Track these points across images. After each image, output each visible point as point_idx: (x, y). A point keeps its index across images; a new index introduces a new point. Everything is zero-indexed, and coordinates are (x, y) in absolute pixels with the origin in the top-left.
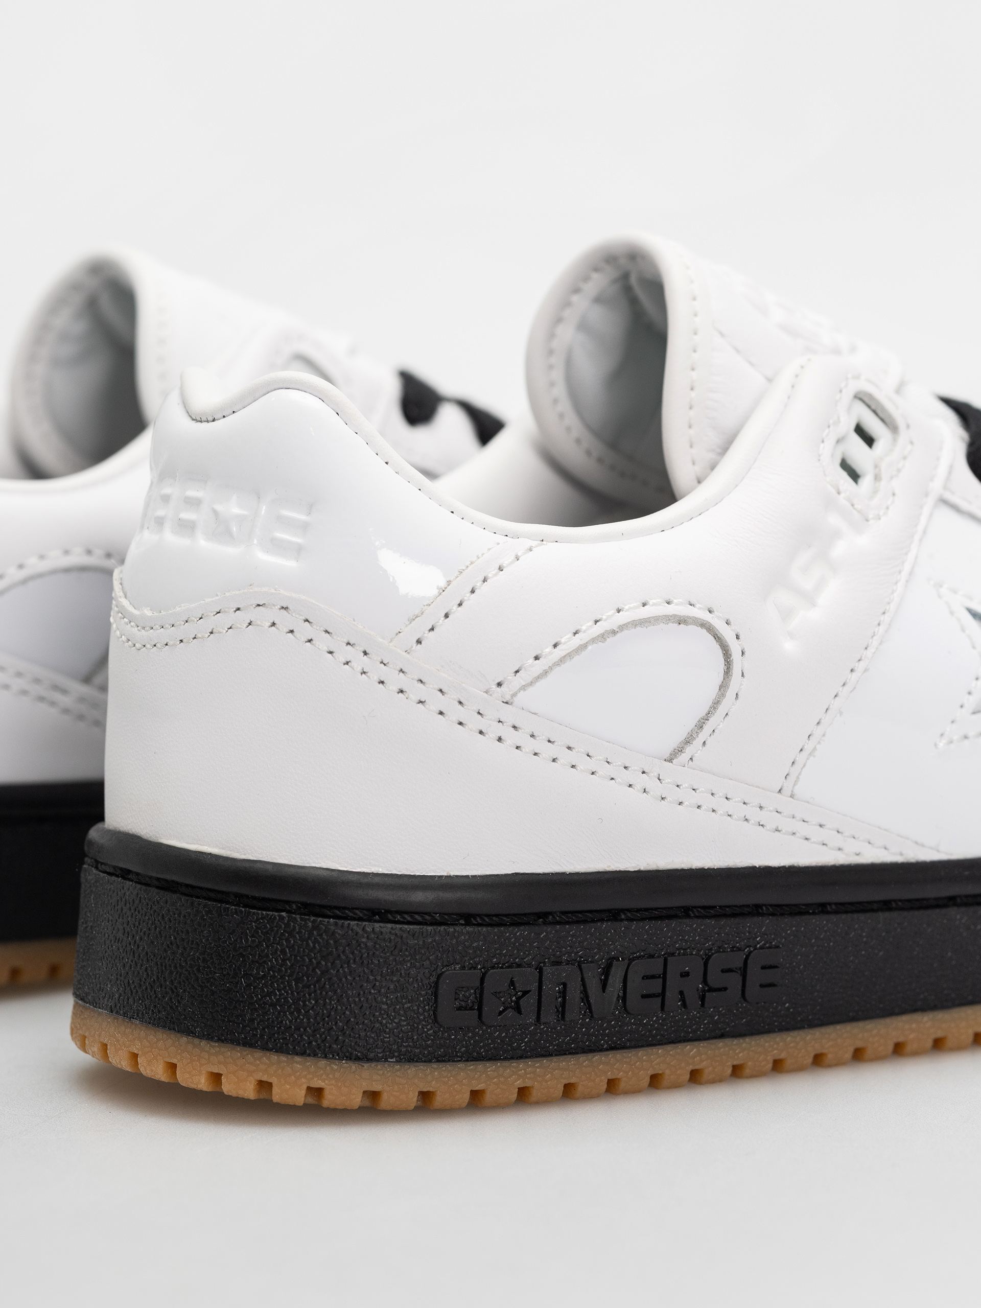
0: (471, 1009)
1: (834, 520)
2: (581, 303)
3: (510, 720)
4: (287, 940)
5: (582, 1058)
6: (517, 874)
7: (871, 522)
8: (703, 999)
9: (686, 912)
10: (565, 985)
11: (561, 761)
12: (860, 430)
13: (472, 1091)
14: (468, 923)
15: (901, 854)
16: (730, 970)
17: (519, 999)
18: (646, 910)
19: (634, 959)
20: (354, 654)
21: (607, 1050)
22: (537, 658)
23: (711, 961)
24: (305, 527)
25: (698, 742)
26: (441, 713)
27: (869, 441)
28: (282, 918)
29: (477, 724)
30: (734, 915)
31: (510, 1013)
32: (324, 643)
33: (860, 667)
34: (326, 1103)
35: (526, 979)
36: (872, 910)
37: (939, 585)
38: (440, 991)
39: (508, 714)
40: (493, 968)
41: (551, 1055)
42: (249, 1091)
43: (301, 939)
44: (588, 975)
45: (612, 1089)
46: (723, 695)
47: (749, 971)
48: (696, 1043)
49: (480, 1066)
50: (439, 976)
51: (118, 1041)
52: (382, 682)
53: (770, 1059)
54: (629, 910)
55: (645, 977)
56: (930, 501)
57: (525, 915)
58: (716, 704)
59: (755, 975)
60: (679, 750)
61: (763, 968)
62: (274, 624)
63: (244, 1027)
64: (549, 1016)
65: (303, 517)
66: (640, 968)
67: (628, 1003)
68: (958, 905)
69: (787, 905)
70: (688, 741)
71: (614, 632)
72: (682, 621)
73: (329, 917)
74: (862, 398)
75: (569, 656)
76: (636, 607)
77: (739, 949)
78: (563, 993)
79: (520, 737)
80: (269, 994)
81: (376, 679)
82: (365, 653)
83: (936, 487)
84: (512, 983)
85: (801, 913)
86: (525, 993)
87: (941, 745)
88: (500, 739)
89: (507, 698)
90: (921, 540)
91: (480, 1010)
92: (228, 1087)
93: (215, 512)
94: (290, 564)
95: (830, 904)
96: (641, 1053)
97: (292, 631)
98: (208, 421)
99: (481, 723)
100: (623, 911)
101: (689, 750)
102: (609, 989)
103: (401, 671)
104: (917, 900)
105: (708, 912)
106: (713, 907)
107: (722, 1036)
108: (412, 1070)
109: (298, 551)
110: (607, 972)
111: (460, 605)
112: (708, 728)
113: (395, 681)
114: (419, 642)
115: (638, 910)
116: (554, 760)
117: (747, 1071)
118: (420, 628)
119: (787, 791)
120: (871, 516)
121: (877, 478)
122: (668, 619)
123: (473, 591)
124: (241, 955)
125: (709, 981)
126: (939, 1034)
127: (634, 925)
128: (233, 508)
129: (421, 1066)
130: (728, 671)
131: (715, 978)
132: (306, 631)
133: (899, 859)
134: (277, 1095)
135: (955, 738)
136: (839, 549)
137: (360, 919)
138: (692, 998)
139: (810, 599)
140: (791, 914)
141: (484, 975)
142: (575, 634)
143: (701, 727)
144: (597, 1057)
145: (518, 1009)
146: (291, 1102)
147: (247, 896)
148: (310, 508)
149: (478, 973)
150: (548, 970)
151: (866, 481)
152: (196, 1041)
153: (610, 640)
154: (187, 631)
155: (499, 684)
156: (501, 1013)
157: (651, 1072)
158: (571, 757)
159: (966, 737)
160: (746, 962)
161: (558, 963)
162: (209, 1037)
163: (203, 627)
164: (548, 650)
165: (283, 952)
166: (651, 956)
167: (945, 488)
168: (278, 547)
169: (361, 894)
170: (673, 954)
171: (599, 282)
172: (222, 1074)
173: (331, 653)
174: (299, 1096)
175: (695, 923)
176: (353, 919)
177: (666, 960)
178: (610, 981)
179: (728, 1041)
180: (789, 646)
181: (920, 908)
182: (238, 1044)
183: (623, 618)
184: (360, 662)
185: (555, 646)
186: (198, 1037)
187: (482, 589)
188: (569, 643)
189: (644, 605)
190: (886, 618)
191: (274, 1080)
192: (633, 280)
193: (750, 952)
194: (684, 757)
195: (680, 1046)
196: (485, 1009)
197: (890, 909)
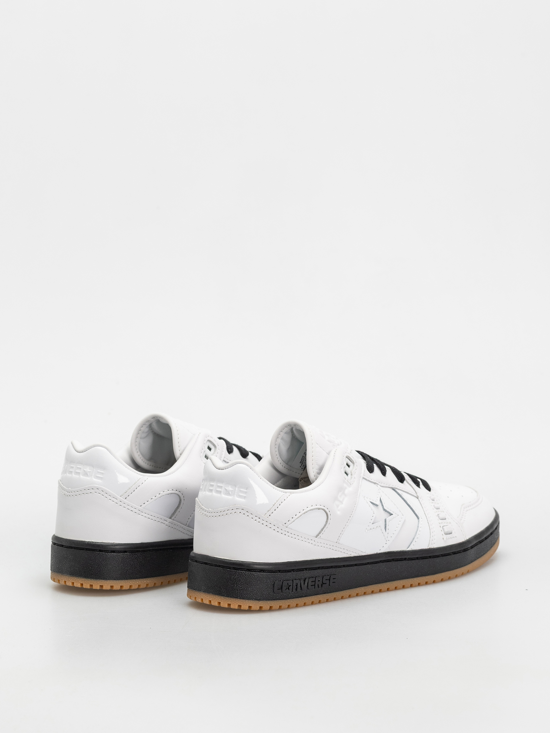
0: (280, 589)
1: (345, 485)
2: (282, 434)
3: (287, 531)
4: (245, 577)
5: (300, 598)
6: (288, 562)
7: (352, 485)
8: (322, 586)
9: (319, 568)
10: (297, 584)
11: (296, 538)
12: (347, 464)
13: (270, 606)
14: (279, 572)
15: (359, 554)
16: (327, 580)
17: (289, 587)
18: (312, 568)
19: (310, 578)
20: (257, 518)
21: (304, 597)
22: (292, 518)
23: (324, 578)
24: (246, 493)
25: (322, 533)
26: (274, 530)
27: (349, 466)
28: (243, 572)
29: (281, 531)
30: (328, 568)
31: (287, 590)
32: (251, 516)
33: (352, 516)
34: (252, 609)
35: (290, 583)
36: (354, 566)
37: (364, 497)
38: (275, 586)
39: (287, 530)
40: (284, 581)
41: (294, 598)
42: (236, 607)
43: (248, 576)
44: (302, 581)
45: (305, 605)
46: (327, 524)
47: (330, 580)
48: (320, 595)
49: (281, 601)
50: (274, 583)
51: (206, 598)
52: (263, 524)
53: (333, 598)
54: (309, 568)
55: (312, 582)
56: (361, 478)
57: (290, 570)
58: (325, 525)
59: (332, 580)
60: (318, 535)
61: (333, 579)
62: (240, 512)
63: (236, 594)
64: (294, 590)
65: (246, 491)
66: (311, 580)
67: (308, 587)
68: (369, 564)
69: (338, 566)
70: (320, 533)
71: (307, 512)
72: (319, 509)
73: (253, 572)
74: (347, 457)
75: (299, 517)
76: (311, 507)
77: (329, 575)
78: (297, 586)
79: (289, 534)
80: (241, 587)
81: (262, 523)
82: (259, 518)
83: (362, 475)
84: (288, 584)
85: (340, 567)
86: (290, 586)
87: (366, 531)
88: (285, 535)
89: (287, 526)
90: (360, 487)
91: (282, 589)
92: (232, 607)
93: (226, 489)
94: (243, 500)
95: (345, 565)
96: (310, 597)
97: (244, 514)
98: (221, 469)
99: (282, 532)
100: (307, 568)
101: (320, 535)
102: (305, 584)
103: (267, 521)
104: (362, 563)
105: (323, 568)
106: (324, 567)
107: (325, 593)
108: (269, 602)
109: (245, 497)
110: (305, 581)
111: (278, 508)
112: (324, 530)
113: (265, 524)
114: (270, 516)
115: (310, 568)
116: (295, 538)
117: (329, 600)
118: (270, 513)
119: (338, 542)
120: (351, 484)
121: (351, 475)
122: (316, 509)
123: (280, 505)
124: (235, 580)
125: (323, 582)
126: (365, 591)
127: (310, 571)
128: (230, 488)
129: (270, 601)
130: (327, 519)
131: (324, 581)
132: (247, 514)
133: (358, 555)
134: (242, 608)
135: (369, 529)
136: (346, 491)
137: (259, 572)
138: (320, 586)
139: (342, 502)
140: (338, 567)
141: (283, 582)
142: (300, 513)
143: (322, 530)
144: (302, 598)
145: (289, 589)
146: (245, 609)
147: (236, 568)
148: (247, 489)
149: (282, 582)
150: (294, 581)
151: (349, 475)
152: (225, 597)
153: (306, 513)
154: (221, 514)
155: (285, 524)
156: (286, 590)
157: (312, 601)
158: (298, 537)
159: (371, 529)
160: (330, 578)
161: (296, 579)
162: (228, 597)
163: (225, 513)
164: (294, 516)
165: (244, 579)
166: (313, 577)
167: (364, 475)
168: (240, 497)
169: (256, 566)
170: (316, 577)
171: (287, 429)
172: (231, 604)
173: (252, 518)
174: (247, 608)
175: (321, 570)
176: (258, 572)
177: (315, 578)
178: (305, 583)
179: (326, 594)
180: (338, 513)
181: (362, 565)
182: (234, 598)
183: (308, 509)
184: (258, 520)
185: (296, 515)
186: (226, 597)
187: (282, 504)
188: (299, 515)
189: (312, 506)
190: (356, 505)
191: (242, 605)
192: (294, 429)
193: (331, 576)
194: (319, 537)
195: (317, 595)
196: (283, 589)
197: (356, 566)
